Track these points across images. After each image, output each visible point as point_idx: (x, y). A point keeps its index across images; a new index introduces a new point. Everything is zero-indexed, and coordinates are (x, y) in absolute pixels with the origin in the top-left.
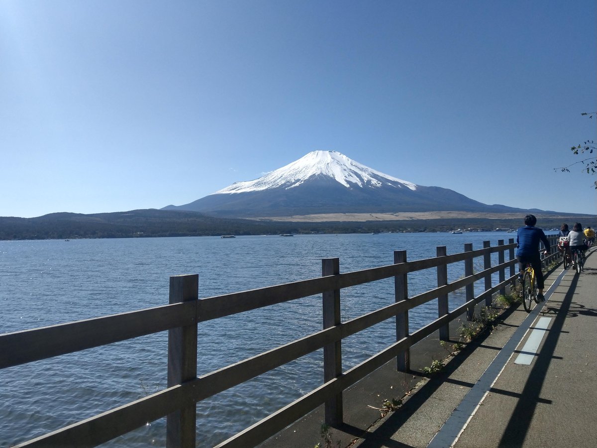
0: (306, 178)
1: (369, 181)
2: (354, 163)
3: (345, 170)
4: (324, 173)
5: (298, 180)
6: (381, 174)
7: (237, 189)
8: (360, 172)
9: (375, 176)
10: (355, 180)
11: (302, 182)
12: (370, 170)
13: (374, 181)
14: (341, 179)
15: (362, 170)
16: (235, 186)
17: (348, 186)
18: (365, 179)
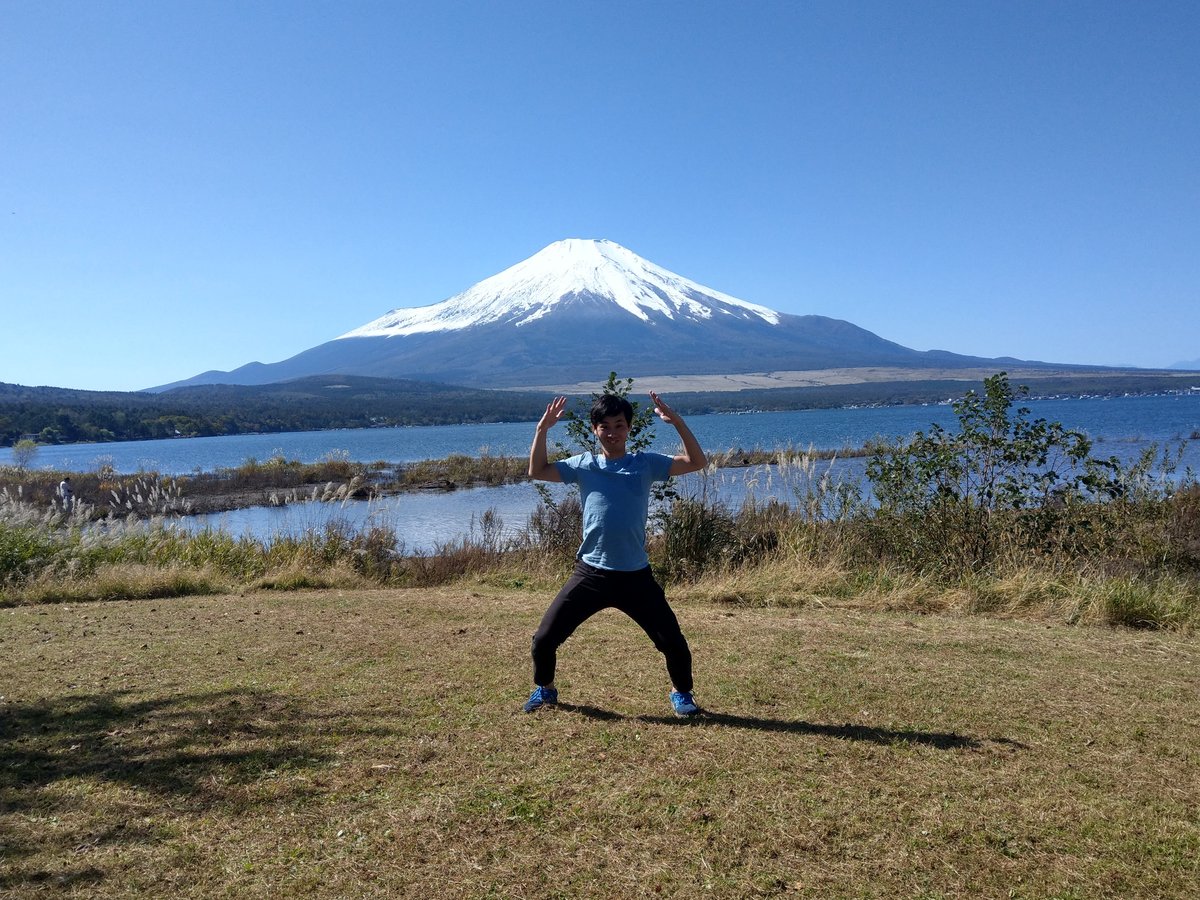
0: (555, 300)
1: (685, 307)
2: (650, 266)
3: (633, 282)
4: (592, 290)
5: (538, 306)
6: (707, 291)
7: (401, 325)
8: (663, 287)
9: (695, 296)
10: (657, 304)
11: (549, 310)
12: (685, 282)
13: (695, 307)
14: (628, 302)
15: (666, 281)
16: (392, 318)
17: (644, 317)
18: (678, 303)
